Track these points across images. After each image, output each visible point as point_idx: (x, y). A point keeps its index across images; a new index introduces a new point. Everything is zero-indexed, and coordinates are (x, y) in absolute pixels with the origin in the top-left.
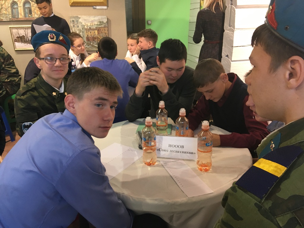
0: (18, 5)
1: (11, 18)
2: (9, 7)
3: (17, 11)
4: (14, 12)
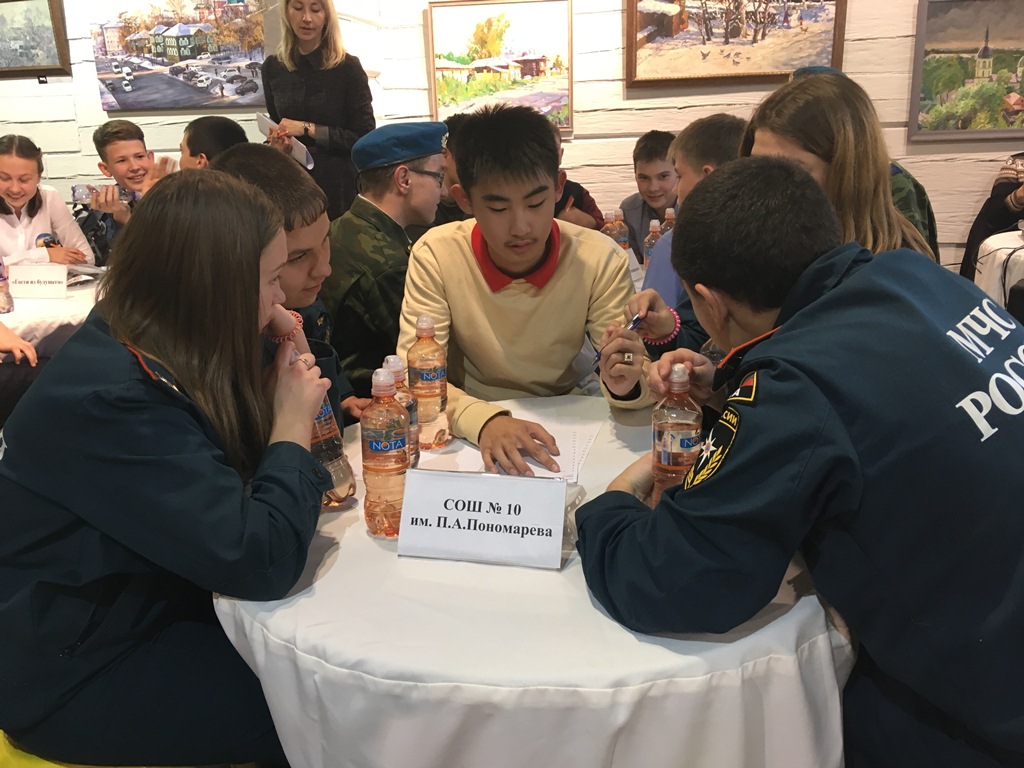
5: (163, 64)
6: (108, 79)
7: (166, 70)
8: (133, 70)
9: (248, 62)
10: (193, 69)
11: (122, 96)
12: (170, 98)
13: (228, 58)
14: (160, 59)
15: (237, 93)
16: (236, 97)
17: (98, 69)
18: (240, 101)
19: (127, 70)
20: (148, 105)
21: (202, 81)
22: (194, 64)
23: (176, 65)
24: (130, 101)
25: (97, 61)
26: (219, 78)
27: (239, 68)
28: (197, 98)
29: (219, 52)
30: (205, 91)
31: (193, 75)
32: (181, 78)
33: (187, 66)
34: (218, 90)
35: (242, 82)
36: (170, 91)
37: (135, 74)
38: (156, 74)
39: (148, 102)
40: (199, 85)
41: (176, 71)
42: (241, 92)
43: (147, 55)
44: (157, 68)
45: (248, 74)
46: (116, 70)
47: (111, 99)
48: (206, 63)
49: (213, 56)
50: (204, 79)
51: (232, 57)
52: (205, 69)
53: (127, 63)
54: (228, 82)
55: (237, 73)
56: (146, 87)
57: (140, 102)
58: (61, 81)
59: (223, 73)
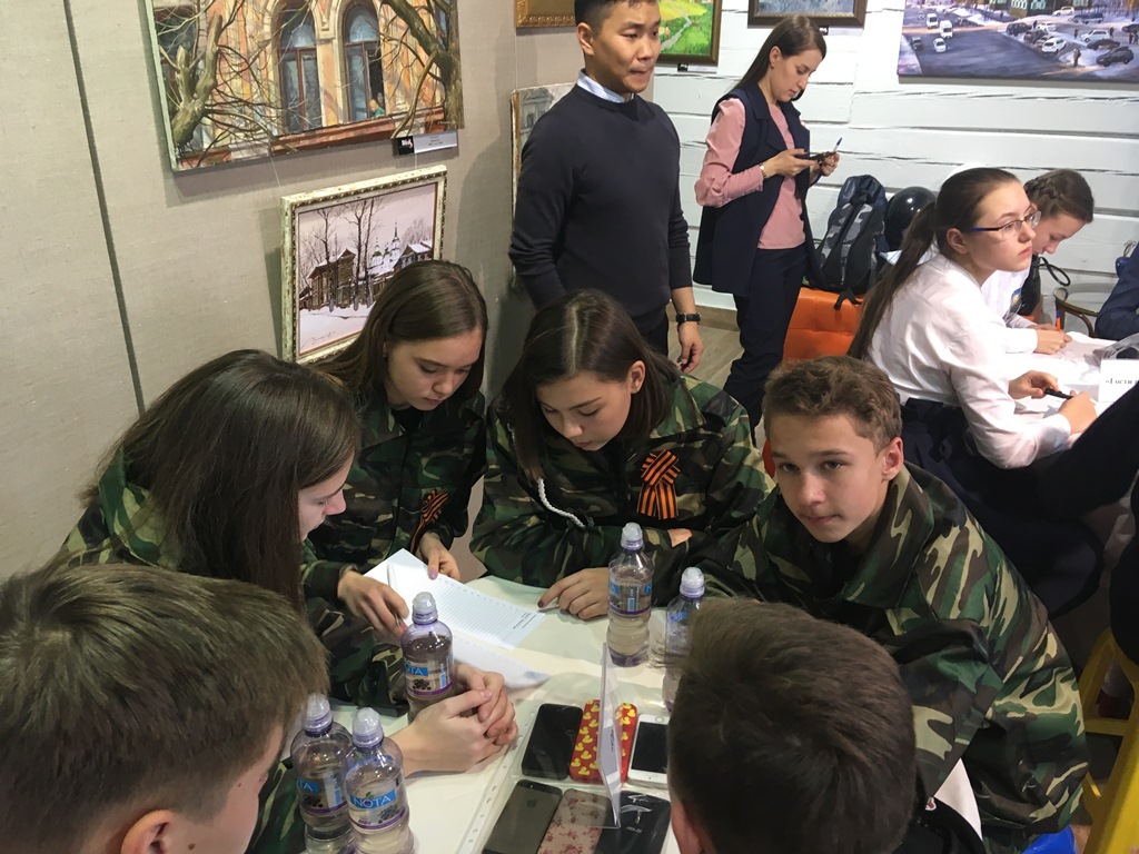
0: (318, 25)
1: (275, 133)
2: (262, 47)
3: (312, 79)
4: (296, 86)
5: (1001, 19)
6: (916, 35)
7: (1002, 27)
8: (955, 25)
9: (1128, 22)
10: (1042, 28)
11: (928, 58)
12: (998, 63)
13: (1099, 15)
14: (999, 12)
15: (1099, 62)
16: (1096, 67)
17: (906, 22)
18: (1099, 74)
19: (947, 24)
20: (962, 71)
21: (1051, 44)
22: (1045, 22)
23: (1019, 21)
24: (938, 64)
25: (908, 11)
26: (1077, 41)
27: (1112, 31)
28: (1036, 65)
29: (1090, 6)
30: (1052, 57)
31: (1041, 35)
32: (1021, 38)
33: (1035, 23)
34: (1070, 57)
35: (1111, 48)
36: (1002, 55)
37: (957, 30)
38: (987, 31)
39: (962, 67)
40: (1045, 49)
41: (1015, 30)
42: (1105, 62)
43: (981, 7)
44: (991, 24)
45: (1124, 40)
46: (930, 24)
47: (913, 61)
48: (1064, 20)
49: (1079, 12)
50: (1055, 42)
51: (1106, 15)
52: (1060, 28)
53: (948, 16)
54: (1090, 47)
55: (1107, 36)
56: (967, 48)
57: (951, 67)
58: (847, 34)
59: (1087, 36)
